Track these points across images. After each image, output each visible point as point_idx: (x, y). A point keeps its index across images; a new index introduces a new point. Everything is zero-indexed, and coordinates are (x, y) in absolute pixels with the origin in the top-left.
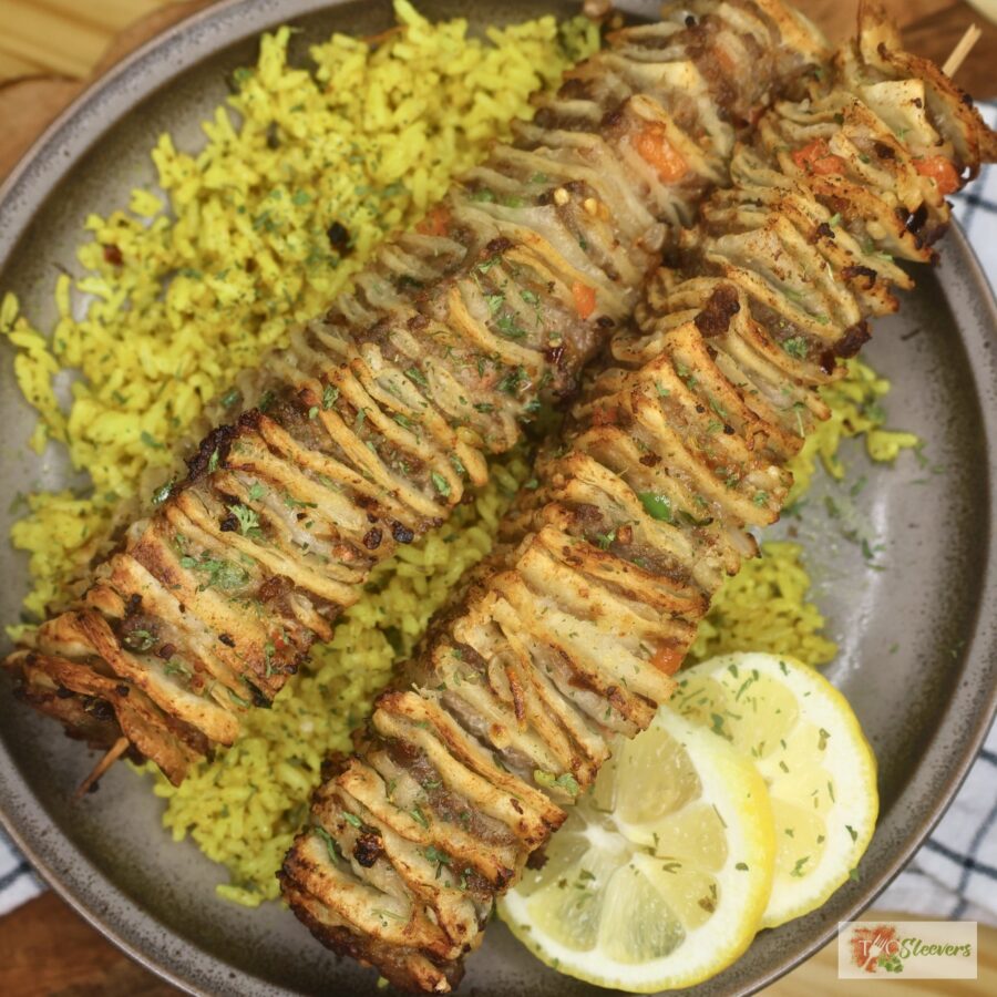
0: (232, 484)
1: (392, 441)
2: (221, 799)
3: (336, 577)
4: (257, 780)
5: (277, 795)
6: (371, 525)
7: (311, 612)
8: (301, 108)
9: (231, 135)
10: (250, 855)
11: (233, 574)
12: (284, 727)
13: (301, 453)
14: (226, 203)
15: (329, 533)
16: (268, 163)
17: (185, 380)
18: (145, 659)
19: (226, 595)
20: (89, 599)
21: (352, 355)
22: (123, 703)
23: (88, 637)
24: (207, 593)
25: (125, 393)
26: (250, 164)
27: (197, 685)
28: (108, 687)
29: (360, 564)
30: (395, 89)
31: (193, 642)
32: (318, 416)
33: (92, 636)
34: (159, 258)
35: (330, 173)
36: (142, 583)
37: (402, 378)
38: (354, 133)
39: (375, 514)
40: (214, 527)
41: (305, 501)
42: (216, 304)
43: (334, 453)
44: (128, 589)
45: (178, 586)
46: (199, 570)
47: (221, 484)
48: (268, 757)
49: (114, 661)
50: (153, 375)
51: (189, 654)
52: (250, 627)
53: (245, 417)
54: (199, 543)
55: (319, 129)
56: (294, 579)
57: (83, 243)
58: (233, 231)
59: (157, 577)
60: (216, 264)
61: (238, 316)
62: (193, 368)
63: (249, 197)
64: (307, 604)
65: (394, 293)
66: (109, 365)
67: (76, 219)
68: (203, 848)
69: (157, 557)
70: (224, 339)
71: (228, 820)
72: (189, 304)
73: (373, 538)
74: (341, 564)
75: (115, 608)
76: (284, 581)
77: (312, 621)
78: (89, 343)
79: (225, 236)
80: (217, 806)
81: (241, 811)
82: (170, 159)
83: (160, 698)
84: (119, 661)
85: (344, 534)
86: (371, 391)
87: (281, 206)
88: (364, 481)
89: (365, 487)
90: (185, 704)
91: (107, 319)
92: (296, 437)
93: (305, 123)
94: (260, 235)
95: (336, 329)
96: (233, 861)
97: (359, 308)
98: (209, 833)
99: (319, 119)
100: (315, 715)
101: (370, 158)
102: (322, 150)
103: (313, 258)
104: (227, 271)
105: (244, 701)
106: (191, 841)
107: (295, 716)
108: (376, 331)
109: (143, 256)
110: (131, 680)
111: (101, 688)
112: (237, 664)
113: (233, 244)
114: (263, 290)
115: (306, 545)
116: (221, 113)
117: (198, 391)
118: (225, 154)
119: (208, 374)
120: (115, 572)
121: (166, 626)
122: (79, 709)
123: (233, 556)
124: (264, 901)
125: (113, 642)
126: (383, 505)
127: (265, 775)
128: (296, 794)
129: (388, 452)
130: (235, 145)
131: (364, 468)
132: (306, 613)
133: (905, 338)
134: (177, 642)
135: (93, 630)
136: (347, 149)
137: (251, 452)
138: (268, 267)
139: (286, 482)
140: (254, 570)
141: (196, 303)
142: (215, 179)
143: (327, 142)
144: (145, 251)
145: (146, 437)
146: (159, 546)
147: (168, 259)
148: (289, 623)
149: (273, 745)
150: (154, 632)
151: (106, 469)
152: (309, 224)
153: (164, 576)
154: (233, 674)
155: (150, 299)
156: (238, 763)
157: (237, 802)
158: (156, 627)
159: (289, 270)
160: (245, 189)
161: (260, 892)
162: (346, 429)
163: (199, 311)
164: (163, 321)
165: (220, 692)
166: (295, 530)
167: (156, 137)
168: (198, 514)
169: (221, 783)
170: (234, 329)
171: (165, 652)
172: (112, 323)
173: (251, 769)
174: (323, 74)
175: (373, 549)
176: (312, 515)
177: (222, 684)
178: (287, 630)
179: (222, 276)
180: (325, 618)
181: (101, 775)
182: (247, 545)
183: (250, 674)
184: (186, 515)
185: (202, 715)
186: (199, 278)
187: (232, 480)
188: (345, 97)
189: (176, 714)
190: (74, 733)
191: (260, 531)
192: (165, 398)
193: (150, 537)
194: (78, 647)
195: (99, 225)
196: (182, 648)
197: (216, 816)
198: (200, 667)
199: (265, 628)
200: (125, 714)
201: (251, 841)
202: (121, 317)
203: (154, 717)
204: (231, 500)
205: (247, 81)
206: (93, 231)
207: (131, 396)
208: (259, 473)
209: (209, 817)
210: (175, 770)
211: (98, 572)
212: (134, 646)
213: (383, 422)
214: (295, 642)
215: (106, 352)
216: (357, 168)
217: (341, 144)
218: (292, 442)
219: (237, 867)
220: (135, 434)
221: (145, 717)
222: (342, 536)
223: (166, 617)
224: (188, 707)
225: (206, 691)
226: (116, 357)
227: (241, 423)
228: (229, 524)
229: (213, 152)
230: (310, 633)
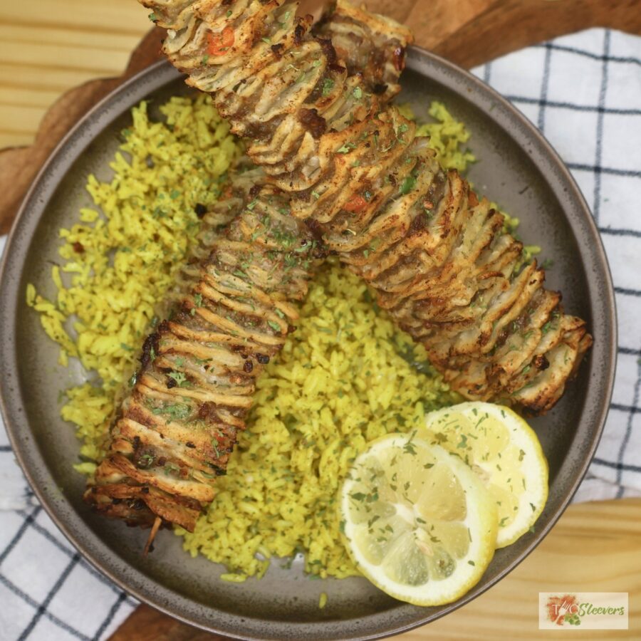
0: (166, 362)
1: (240, 312)
2: (212, 529)
3: (237, 393)
4: (230, 514)
5: (242, 519)
6: (244, 360)
7: (230, 416)
8: (163, 144)
9: (126, 166)
10: (236, 555)
11: (182, 410)
12: (238, 483)
13: (195, 334)
14: (133, 206)
15: (224, 371)
16: (150, 177)
17: (135, 309)
18: (152, 470)
19: (183, 422)
20: (114, 449)
21: (203, 275)
22: (149, 497)
23: (119, 469)
24: (172, 424)
25: (105, 324)
26: (141, 180)
27: (184, 474)
28: (137, 491)
29: (247, 382)
30: (212, 121)
31: (174, 452)
32: (196, 313)
33: (120, 468)
34: (104, 244)
35: (187, 177)
36: (137, 430)
37: (233, 277)
38: (195, 151)
39: (245, 353)
40: (165, 388)
41: (206, 359)
42: (144, 263)
43: (212, 328)
44: (132, 435)
45: (156, 425)
46: (164, 413)
47: (160, 364)
48: (232, 500)
49: (136, 476)
50: (118, 309)
51: (174, 459)
52: (200, 435)
53: (161, 326)
54: (160, 399)
55: (175, 153)
56: (214, 401)
57: (61, 245)
58: (142, 220)
59: (143, 424)
60: (137, 241)
61: (157, 267)
62: (139, 301)
63: (145, 199)
64: (227, 413)
65: (215, 236)
66: (92, 310)
67: (54, 234)
68: (209, 558)
69: (140, 414)
70: (152, 281)
71: (219, 539)
72: (128, 266)
73: (248, 366)
74: (237, 386)
75: (127, 449)
76: (210, 405)
77: (232, 421)
78: (77, 300)
79: (138, 225)
80: (211, 533)
81: (225, 533)
82: (97, 188)
83: (167, 488)
84: (139, 475)
85: (233, 369)
86: (218, 289)
87: (165, 202)
88: (233, 338)
89: (234, 341)
90: (181, 486)
91: (84, 284)
92: (190, 327)
93: (167, 152)
94: (158, 220)
95: (194, 266)
96: (226, 560)
97: (201, 251)
98: (210, 548)
99: (174, 148)
100: (253, 472)
101: (208, 163)
102: (181, 164)
103: (190, 226)
104: (145, 246)
105: (211, 475)
106: (201, 555)
107: (241, 475)
108: (211, 258)
109: (96, 245)
110: (148, 483)
111: (134, 492)
112: (200, 456)
113: (144, 229)
114: (166, 249)
115: (215, 382)
116: (118, 156)
117: (145, 313)
118: (126, 177)
119: (148, 302)
120: (121, 429)
121: (157, 448)
122: (127, 509)
123: (179, 400)
124: (248, 577)
125: (133, 467)
126: (247, 347)
127: (233, 511)
128: (252, 516)
129: (241, 318)
130: (130, 171)
131: (229, 331)
132: (227, 418)
133: (521, 193)
134: (165, 455)
135: (120, 464)
136: (194, 161)
137: (169, 343)
138: (167, 237)
139: (193, 352)
140: (192, 403)
141: (132, 265)
142: (124, 193)
143: (182, 160)
144: (95, 242)
145: (123, 346)
146: (139, 408)
147: (109, 243)
148: (220, 426)
149: (233, 493)
150: (152, 453)
151: (107, 369)
152: (182, 207)
153: (147, 422)
154: (201, 462)
155: (104, 267)
156: (218, 508)
157: (222, 529)
158: (152, 451)
159: (178, 235)
160: (142, 195)
161: (245, 573)
162: (213, 315)
163: (135, 269)
164: (115, 278)
165: (198, 475)
166: (207, 376)
167: (86, 178)
168: (153, 384)
169: (211, 520)
170: (156, 274)
171: (161, 462)
172: (86, 285)
173: (225, 509)
174: (170, 121)
175: (250, 372)
176: (212, 365)
177: (197, 470)
178: (221, 430)
179: (143, 248)
180: (238, 417)
181: (153, 541)
182: (185, 392)
183: (209, 460)
184: (148, 387)
185: (191, 490)
186: (131, 252)
187: (164, 360)
188: (186, 131)
189: (178, 494)
190: (132, 524)
191: (188, 382)
192: (128, 321)
193: (134, 405)
194: (116, 476)
195: (67, 234)
196: (170, 457)
197: (212, 539)
198: (182, 464)
199: (208, 432)
200: (151, 502)
201: (234, 547)
202: (91, 281)
203: (167, 499)
204: (167, 371)
205: (129, 136)
206: (65, 238)
207: (109, 325)
208: (177, 352)
209: (208, 540)
210: (188, 524)
211: (113, 433)
212: (144, 465)
213: (230, 303)
214: (227, 435)
215: (89, 303)
216: (201, 170)
217: (190, 160)
218: (188, 330)
219: (229, 563)
220: (118, 346)
221: (162, 501)
222: (232, 372)
223: (155, 444)
224: (182, 488)
225: (190, 476)
226: (95, 304)
227: (160, 330)
228: (171, 384)
229: (119, 177)
230: (234, 428)
